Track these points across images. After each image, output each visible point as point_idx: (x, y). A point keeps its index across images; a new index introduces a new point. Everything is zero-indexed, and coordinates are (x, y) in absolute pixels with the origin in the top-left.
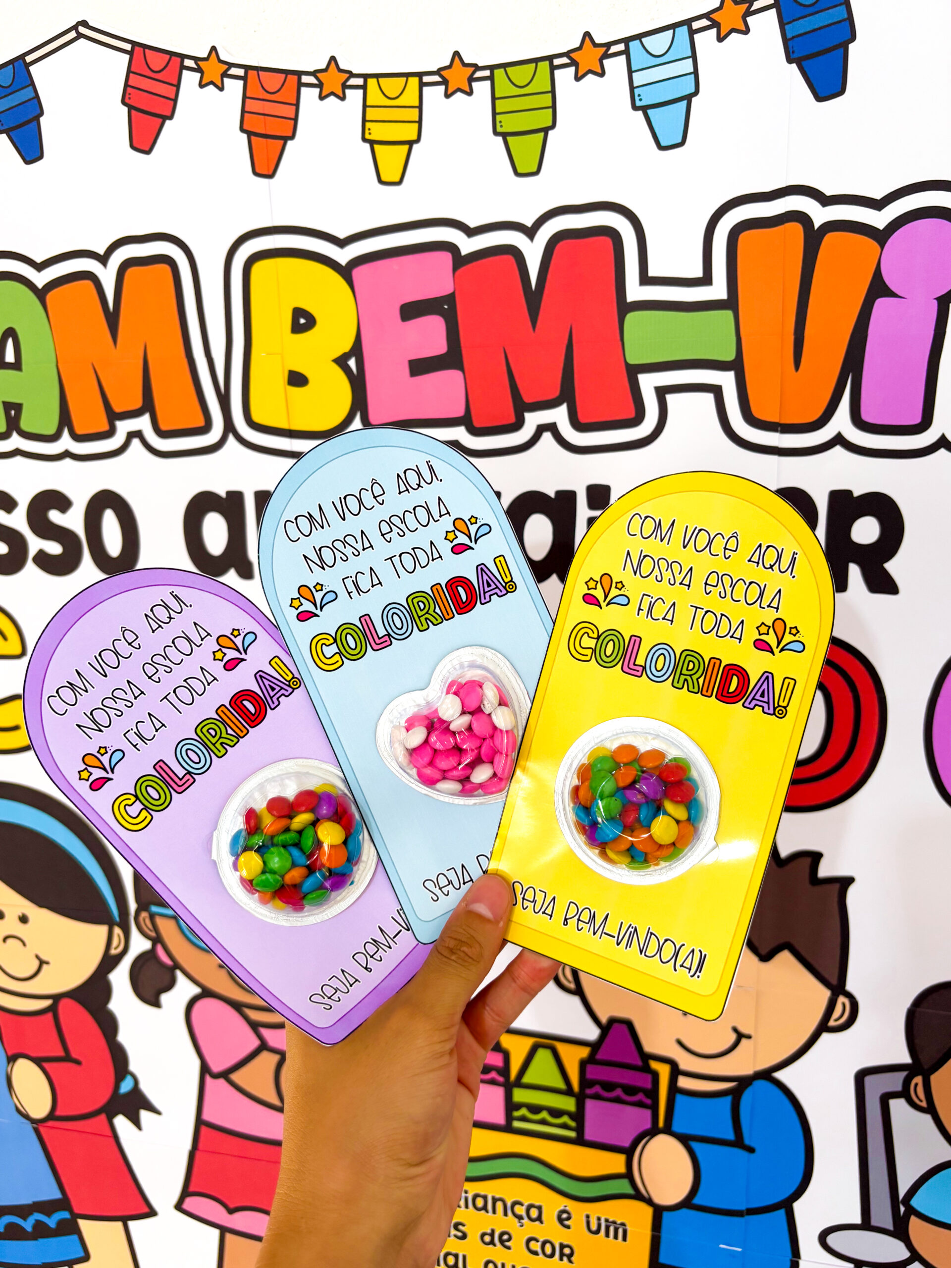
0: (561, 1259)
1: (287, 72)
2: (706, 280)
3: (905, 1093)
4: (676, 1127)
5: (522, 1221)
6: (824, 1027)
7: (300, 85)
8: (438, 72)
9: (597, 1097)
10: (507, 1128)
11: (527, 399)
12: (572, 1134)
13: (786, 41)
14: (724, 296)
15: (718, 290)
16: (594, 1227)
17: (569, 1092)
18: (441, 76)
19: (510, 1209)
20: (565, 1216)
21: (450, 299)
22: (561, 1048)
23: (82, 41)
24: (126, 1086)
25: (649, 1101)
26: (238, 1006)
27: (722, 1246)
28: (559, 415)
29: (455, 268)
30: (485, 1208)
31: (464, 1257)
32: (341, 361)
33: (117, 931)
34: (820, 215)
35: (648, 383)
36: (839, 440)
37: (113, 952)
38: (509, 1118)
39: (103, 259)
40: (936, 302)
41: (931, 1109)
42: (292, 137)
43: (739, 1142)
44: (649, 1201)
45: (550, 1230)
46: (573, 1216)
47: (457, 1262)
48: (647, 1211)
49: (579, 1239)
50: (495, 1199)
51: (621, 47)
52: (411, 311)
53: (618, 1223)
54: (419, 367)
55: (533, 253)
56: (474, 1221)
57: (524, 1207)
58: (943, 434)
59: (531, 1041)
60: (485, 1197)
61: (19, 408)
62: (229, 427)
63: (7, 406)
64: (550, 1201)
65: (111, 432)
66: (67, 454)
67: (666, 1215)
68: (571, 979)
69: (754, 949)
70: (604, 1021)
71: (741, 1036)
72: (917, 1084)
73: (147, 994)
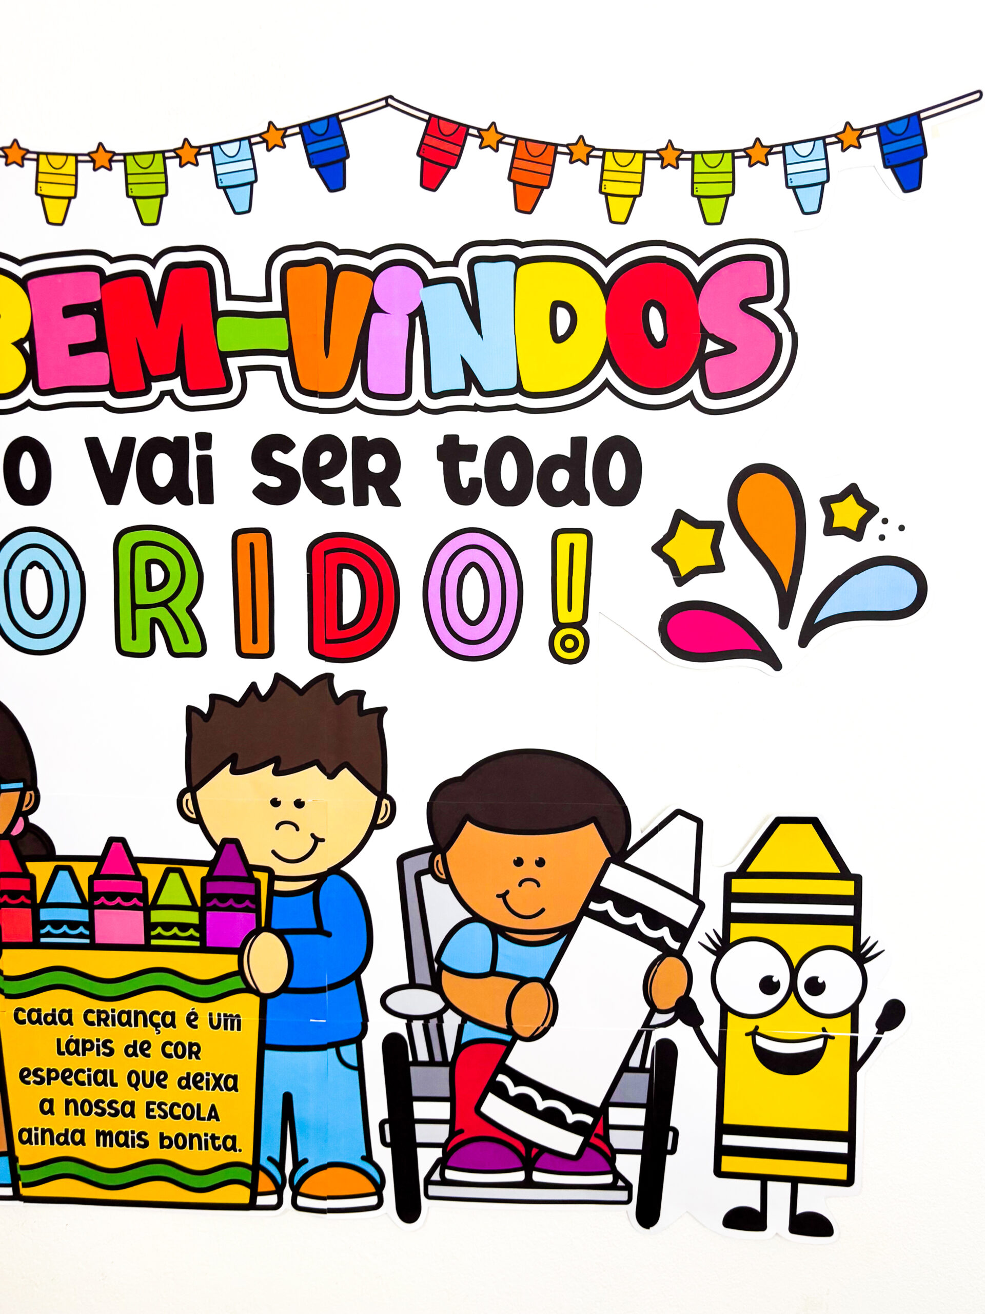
0: (190, 1057)
2: (268, 298)
3: (430, 870)
4: (275, 925)
5: (158, 1029)
6: (374, 826)
8: (89, 154)
9: (215, 908)
10: (147, 947)
11: (153, 373)
12: (197, 944)
13: (309, 156)
14: (280, 309)
15: (275, 305)
16: (215, 1023)
17: (193, 907)
18: (90, 157)
19: (148, 1019)
20: (193, 1017)
21: (98, 304)
22: (186, 869)
25: (253, 906)
27: (311, 1020)
28: (175, 384)
29: (101, 285)
30: (128, 1023)
31: (112, 1072)
32: (18, 344)
34: (335, 261)
35: (234, 364)
36: (356, 403)
38: (148, 937)
40: (407, 317)
41: (448, 881)
43: (320, 930)
44: (256, 992)
45: (182, 1033)
46: (199, 1016)
47: (106, 1078)
48: (255, 1000)
49: (202, 1034)
50: (137, 1013)
51: (208, 149)
52: (70, 311)
53: (234, 1015)
54: (76, 350)
55: (155, 276)
56: (121, 1036)
57: (160, 1016)
58: (419, 400)
59: (163, 867)
60: (129, 1013)
64: (180, 1006)
67: (270, 1002)
68: (193, 811)
69: (323, 769)
70: (218, 842)
71: (317, 840)
72: (438, 861)
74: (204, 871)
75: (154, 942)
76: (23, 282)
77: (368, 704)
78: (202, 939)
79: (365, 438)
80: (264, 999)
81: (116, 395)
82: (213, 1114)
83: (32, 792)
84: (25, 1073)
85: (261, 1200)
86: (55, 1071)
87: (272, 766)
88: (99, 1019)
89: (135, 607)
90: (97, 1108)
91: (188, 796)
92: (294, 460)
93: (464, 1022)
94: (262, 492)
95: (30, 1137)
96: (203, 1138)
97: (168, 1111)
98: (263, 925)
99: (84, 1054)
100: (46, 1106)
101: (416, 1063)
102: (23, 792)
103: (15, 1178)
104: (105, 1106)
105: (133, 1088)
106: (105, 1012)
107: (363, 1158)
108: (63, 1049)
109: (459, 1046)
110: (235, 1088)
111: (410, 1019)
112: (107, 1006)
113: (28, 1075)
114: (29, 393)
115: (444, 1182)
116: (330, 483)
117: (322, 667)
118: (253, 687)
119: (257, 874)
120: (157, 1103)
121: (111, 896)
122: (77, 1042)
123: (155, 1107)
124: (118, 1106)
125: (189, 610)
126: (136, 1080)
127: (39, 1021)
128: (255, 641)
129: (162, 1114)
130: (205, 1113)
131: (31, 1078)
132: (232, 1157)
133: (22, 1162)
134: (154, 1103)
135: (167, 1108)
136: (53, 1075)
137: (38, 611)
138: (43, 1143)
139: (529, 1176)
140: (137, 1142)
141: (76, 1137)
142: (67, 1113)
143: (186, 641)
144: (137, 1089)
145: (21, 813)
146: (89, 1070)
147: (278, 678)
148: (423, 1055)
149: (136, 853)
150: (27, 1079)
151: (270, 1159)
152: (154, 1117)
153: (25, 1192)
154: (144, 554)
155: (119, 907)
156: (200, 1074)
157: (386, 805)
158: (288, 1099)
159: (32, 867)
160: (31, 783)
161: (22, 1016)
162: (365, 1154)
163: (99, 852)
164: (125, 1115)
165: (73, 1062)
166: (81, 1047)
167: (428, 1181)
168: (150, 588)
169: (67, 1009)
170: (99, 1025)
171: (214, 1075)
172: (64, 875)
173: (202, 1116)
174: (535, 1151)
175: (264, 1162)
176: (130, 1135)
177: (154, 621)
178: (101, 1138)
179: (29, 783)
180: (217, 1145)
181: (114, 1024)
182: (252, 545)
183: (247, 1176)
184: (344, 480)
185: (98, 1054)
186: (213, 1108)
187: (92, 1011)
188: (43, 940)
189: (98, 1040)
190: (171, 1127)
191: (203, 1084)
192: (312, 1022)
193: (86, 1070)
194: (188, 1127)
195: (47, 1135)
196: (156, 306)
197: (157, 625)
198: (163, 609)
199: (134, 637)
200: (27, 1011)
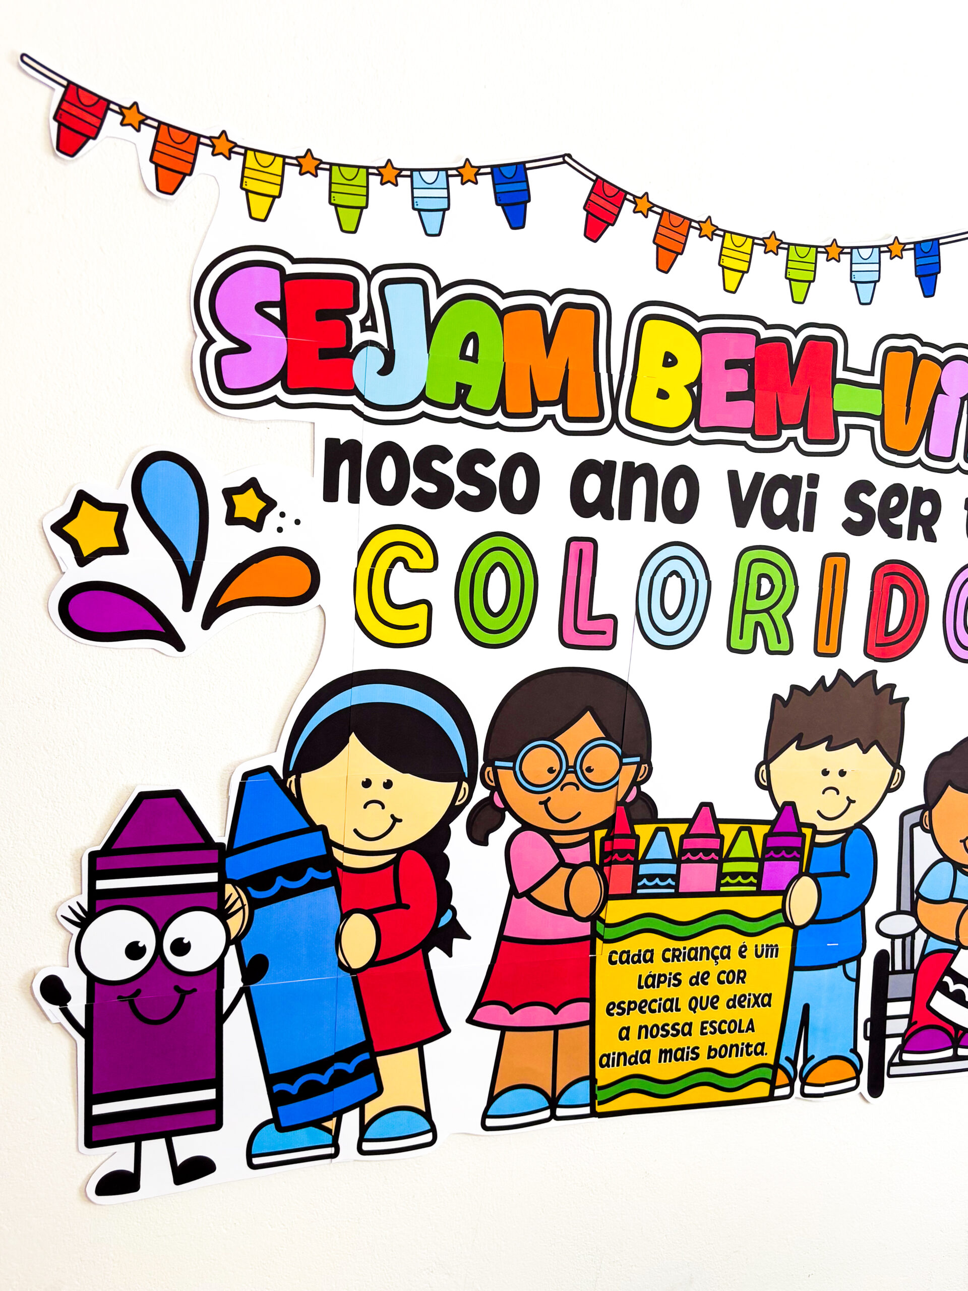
0: (738, 982)
1: (685, 218)
2: (871, 373)
3: (920, 823)
4: (812, 871)
5: (717, 961)
6: (889, 790)
7: (690, 226)
8: (763, 239)
9: (771, 859)
10: (717, 894)
11: (785, 423)
12: (754, 889)
13: (916, 266)
14: (878, 383)
15: (876, 379)
16: (759, 953)
17: (755, 859)
18: (764, 242)
19: (711, 954)
20: (743, 949)
21: (752, 361)
22: (753, 827)
23: (566, 165)
24: (445, 920)
25: (799, 856)
26: (546, 834)
28: (799, 433)
29: (757, 345)
30: (695, 958)
31: (677, 999)
32: (689, 387)
33: (465, 785)
34: (921, 351)
35: (842, 421)
36: (919, 462)
37: (457, 803)
38: (719, 885)
39: (551, 300)
40: (960, 399)
41: (931, 830)
42: (681, 254)
43: (842, 872)
44: (792, 925)
45: (734, 963)
46: (748, 948)
47: (672, 1005)
48: (789, 931)
49: (750, 964)
50: (702, 949)
51: (849, 250)
52: (731, 364)
53: (774, 945)
54: (732, 397)
55: (796, 344)
56: (687, 969)
57: (720, 950)
58: (959, 463)
59: (737, 826)
60: (696, 949)
61: (468, 388)
62: (615, 419)
63: (459, 386)
64: (734, 940)
65: (533, 414)
66: (498, 425)
67: (800, 932)
68: (766, 780)
69: (860, 746)
70: (780, 805)
71: (851, 801)
72: (926, 816)
73: (478, 836)
74: (766, 829)
75: (723, 889)
76: (699, 336)
77: (896, 696)
78: (758, 885)
79: (922, 488)
80: (796, 929)
81: (756, 437)
82: (750, 1027)
83: (646, 765)
84: (611, 1007)
85: (778, 1092)
86: (635, 1002)
87: (826, 743)
88: (674, 956)
89: (745, 612)
90: (664, 1030)
91: (763, 768)
92: (873, 501)
93: (928, 938)
94: (850, 526)
95: (609, 1061)
96: (740, 1047)
97: (717, 1027)
99: (658, 987)
100: (624, 1033)
101: (895, 972)
102: (639, 765)
103: (593, 1096)
104: (669, 1028)
105: (692, 1012)
106: (679, 950)
107: (851, 1051)
108: (643, 984)
109: (923, 956)
110: (769, 1004)
111: (893, 938)
112: (679, 945)
113: (613, 1008)
114: (691, 430)
115: (903, 1063)
116: (895, 521)
117: (871, 665)
118: (822, 680)
119: (804, 830)
120: (709, 1022)
121: (695, 852)
122: (654, 977)
123: (707, 1025)
124: (679, 1028)
125: (784, 617)
126: (695, 1004)
127: (627, 961)
128: (827, 643)
129: (713, 1030)
130: (744, 1027)
131: (616, 1010)
132: (760, 1060)
133: (600, 1083)
134: (707, 1022)
135: (716, 1025)
136: (632, 1006)
137: (671, 612)
138: (618, 1065)
139: (955, 1052)
140: (691, 1055)
141: (643, 1057)
142: (639, 1038)
143: (779, 642)
144: (695, 1012)
145: (636, 783)
146: (661, 999)
147: (841, 673)
148: (898, 966)
149: (719, 815)
150: (612, 1012)
151: (787, 1059)
152: (706, 1034)
153: (599, 1109)
154: (758, 569)
155: (700, 861)
156: (744, 996)
157: (898, 773)
158: (806, 1008)
159: (639, 829)
160: (646, 758)
161: (615, 958)
162: (852, 1047)
163: (690, 816)
164: (684, 1034)
165: (649, 994)
166: (656, 980)
167: (891, 1064)
168: (759, 597)
169: (650, 949)
170: (673, 961)
171: (754, 995)
172: (662, 835)
173: (742, 1029)
174: (961, 1032)
175: (783, 1062)
176: (686, 1050)
177: (758, 624)
178: (663, 1055)
179: (645, 757)
180: (750, 1052)
181: (684, 960)
182: (835, 566)
183: (768, 1074)
184: (903, 520)
185: (669, 986)
186: (751, 1022)
187: (668, 950)
188: (639, 891)
189: (670, 974)
190: (717, 1041)
191: (746, 1003)
192: (829, 946)
193: (658, 1000)
194: (729, 1039)
195: (622, 1057)
196: (794, 368)
197: (759, 627)
198: (765, 615)
199: (741, 637)
200: (619, 953)
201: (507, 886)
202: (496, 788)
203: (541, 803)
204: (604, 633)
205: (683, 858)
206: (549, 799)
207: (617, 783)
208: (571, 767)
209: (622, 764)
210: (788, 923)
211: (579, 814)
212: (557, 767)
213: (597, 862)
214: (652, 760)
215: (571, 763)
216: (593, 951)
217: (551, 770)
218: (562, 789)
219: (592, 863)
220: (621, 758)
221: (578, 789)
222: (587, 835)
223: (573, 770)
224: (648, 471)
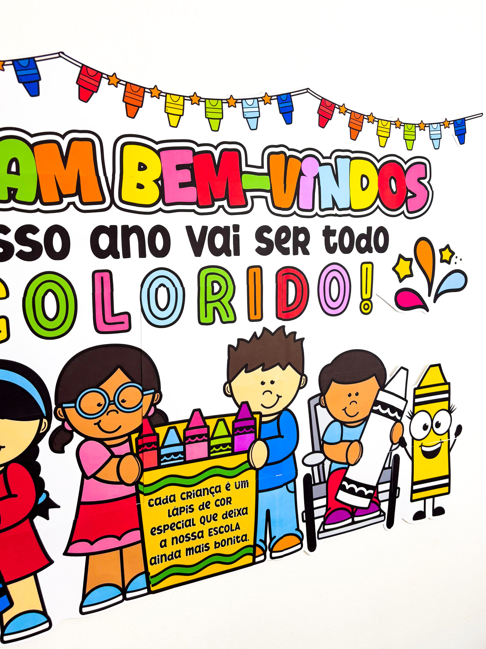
0: (227, 504)
1: (141, 87)
2: (262, 167)
3: (319, 404)
4: (262, 437)
5: (214, 494)
6: (300, 388)
7: (144, 91)
8: (189, 97)
9: (238, 434)
10: (209, 458)
11: (215, 198)
12: (230, 452)
13: (279, 108)
14: (267, 172)
15: (265, 170)
16: (238, 486)
17: (229, 436)
18: (190, 98)
19: (209, 491)
20: (228, 486)
21: (192, 165)
22: (226, 419)
23: (61, 58)
24: (42, 499)
25: (254, 430)
26: (101, 441)
27: (276, 476)
28: (224, 203)
29: (193, 156)
30: (201, 495)
31: (193, 519)
32: (156, 181)
33: (45, 420)
34: (288, 153)
35: (249, 195)
36: (295, 213)
37: (41, 432)
38: (209, 453)
39: (63, 137)
40: (313, 178)
41: (326, 407)
42: (141, 107)
43: (279, 435)
44: (254, 468)
45: (224, 494)
46: (231, 485)
47: (191, 523)
48: (253, 472)
49: (233, 493)
50: (204, 490)
51: (240, 101)
52: (179, 167)
53: (245, 481)
54: (182, 185)
55: (216, 154)
56: (196, 502)
57: (214, 488)
58: (317, 212)
59: (216, 420)
60: (200, 490)
61: (15, 190)
62: (113, 202)
63: (9, 189)
64: (222, 482)
65: (61, 202)
66: (38, 210)
67: (260, 471)
68: (229, 392)
69: (281, 367)
70: (239, 404)
71: (279, 397)
72: (322, 399)
73: (58, 448)
74: (233, 418)
75: (212, 455)
76: (158, 152)
77: (297, 337)
78: (232, 450)
79: (298, 227)
80: (257, 470)
81: (200, 207)
82: (237, 527)
83: (158, 394)
84: (153, 530)
85: (257, 560)
86: (167, 525)
87: (261, 368)
88: (188, 496)
89: (206, 302)
90: (187, 538)
91: (228, 385)
92: (271, 236)
93: (331, 463)
94: (260, 251)
95: (156, 560)
96: (233, 539)
97: (218, 531)
98: (257, 438)
99: (180, 514)
100: (163, 544)
101: (315, 484)
102: (154, 394)
103: (148, 582)
104: (190, 536)
105: (203, 524)
106: (190, 492)
107: (296, 530)
108: (171, 514)
109: (330, 473)
110: (247, 513)
111: (312, 466)
112: (190, 489)
113: (155, 531)
114: (160, 205)
115: (325, 531)
116: (285, 246)
117: (281, 323)
118: (255, 334)
120: (213, 529)
121: (193, 437)
122: (177, 509)
123: (212, 530)
124: (196, 535)
125: (229, 302)
126: (203, 520)
127: (160, 503)
128: (255, 314)
129: (216, 533)
130: (234, 528)
131: (157, 531)
132: (245, 544)
133: (152, 574)
134: (212, 529)
135: (218, 530)
136: (166, 528)
137: (163, 307)
138: (162, 562)
139: (353, 520)
141: (177, 555)
142: (173, 544)
143: (228, 316)
145: (153, 404)
146: (183, 521)
147: (265, 329)
148: (317, 481)
149: (205, 415)
150: (154, 533)
151: (261, 540)
152: (212, 535)
153: (153, 589)
154: (211, 278)
155: (197, 441)
156: (232, 511)
157: (304, 379)
158: (268, 512)
159: (158, 430)
160: (158, 390)
161: (152, 503)
162: (297, 528)
163: (188, 417)
164: (199, 538)
165: (175, 519)
166: (178, 511)
167: (319, 532)
168: (213, 294)
169: (173, 494)
170: (187, 499)
171: (237, 510)
172: (172, 431)
173: (233, 529)
174: (355, 509)
175: (258, 542)
176: (201, 546)
177: (215, 308)
178: (188, 551)
179: (157, 389)
180: (239, 540)
181: (194, 497)
182: (255, 273)
183: (251, 550)
184: (289, 245)
185: (187, 513)
186: (237, 524)
187: (184, 493)
188: (162, 464)
189: (187, 506)
190: (219, 538)
191: (233, 515)
192: (277, 476)
193: (181, 521)
194: (225, 536)
195: (164, 557)
196: (217, 167)
197: (216, 310)
198: (218, 303)
199: (206, 316)
200: (154, 500)
201: (80, 474)
202: (66, 419)
203: (95, 424)
204: (123, 323)
205: (187, 442)
206: (100, 421)
207: (142, 406)
208: (112, 401)
209: (143, 395)
210: (252, 468)
211: (120, 427)
212: (103, 402)
213: (135, 452)
214: (161, 390)
215: (112, 399)
216: (138, 501)
217: (99, 405)
218: (107, 414)
219: (131, 453)
220: (142, 392)
221: (118, 413)
222: (126, 438)
223: (113, 402)
224: (137, 230)
